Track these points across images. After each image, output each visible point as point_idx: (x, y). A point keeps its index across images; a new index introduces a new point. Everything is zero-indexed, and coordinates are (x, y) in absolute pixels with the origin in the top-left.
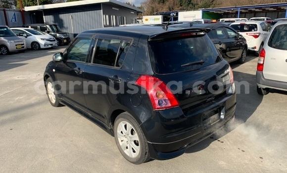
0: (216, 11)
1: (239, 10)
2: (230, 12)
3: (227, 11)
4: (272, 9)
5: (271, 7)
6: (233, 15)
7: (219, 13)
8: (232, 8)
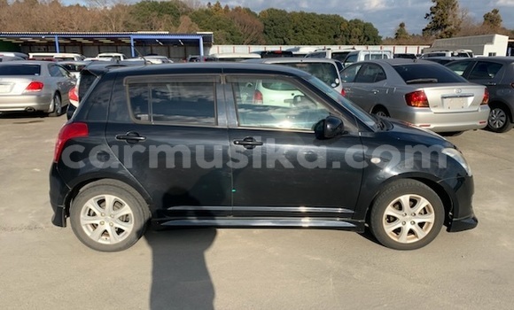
0: (8, 38)
1: (56, 40)
5: (108, 39)
8: (43, 35)
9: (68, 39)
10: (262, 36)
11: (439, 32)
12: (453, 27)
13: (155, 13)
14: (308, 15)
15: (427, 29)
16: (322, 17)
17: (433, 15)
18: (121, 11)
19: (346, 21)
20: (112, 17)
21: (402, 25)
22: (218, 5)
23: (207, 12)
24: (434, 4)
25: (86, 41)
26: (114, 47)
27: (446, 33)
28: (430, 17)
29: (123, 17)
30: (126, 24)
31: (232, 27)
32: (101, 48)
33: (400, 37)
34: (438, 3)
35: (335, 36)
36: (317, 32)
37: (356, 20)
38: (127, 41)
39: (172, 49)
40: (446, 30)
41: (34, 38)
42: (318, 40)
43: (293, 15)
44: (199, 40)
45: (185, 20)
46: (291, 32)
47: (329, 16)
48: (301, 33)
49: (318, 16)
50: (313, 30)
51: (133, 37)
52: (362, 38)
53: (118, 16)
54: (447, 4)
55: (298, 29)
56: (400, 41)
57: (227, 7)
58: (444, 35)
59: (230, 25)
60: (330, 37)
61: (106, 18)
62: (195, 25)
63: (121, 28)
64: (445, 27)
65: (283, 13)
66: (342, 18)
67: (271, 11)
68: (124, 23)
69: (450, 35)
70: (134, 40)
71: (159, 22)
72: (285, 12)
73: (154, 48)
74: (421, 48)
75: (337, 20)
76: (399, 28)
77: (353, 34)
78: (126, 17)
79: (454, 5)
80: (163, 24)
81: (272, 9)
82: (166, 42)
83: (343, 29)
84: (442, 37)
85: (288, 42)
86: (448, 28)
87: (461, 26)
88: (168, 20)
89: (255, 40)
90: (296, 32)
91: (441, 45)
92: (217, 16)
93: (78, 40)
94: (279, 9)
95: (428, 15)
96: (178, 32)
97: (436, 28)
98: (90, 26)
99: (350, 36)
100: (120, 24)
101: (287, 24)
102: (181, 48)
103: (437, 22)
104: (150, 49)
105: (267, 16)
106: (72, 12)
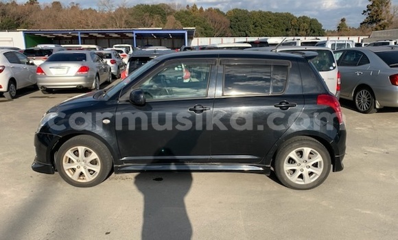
0: (45, 34)
1: (79, 35)
2: (65, 36)
3: (60, 35)
4: (116, 35)
5: (116, 33)
6: (68, 41)
7: (48, 36)
8: (69, 31)
9: (87, 34)
10: (229, 30)
11: (374, 25)
12: (386, 21)
13: (148, 14)
14: (265, 13)
15: (364, 23)
16: (276, 15)
17: (369, 12)
18: (123, 13)
19: (296, 17)
20: (117, 18)
21: (343, 20)
22: (195, 6)
23: (186, 12)
24: (370, 3)
25: (100, 36)
26: (120, 40)
27: (380, 26)
28: (367, 13)
29: (125, 17)
30: (127, 23)
31: (206, 23)
32: (111, 41)
33: (342, 29)
34: (374, 2)
35: (287, 30)
36: (272, 26)
37: (304, 17)
38: (130, 35)
39: (163, 41)
40: (380, 24)
41: (63, 34)
42: (273, 33)
43: (254, 13)
44: (184, 34)
45: (171, 18)
46: (252, 26)
47: (282, 14)
48: (260, 28)
49: (273, 14)
50: (269, 25)
51: (135, 32)
52: (309, 31)
53: (122, 16)
54: (381, 3)
55: (257, 24)
56: (342, 33)
57: (201, 8)
58: (379, 28)
59: (204, 22)
60: (283, 30)
61: (112, 18)
62: (178, 23)
63: (124, 26)
64: (380, 21)
65: (245, 12)
66: (292, 15)
67: (235, 11)
68: (126, 21)
69: (383, 27)
70: (136, 34)
71: (150, 21)
72: (247, 11)
73: (149, 41)
74: (361, 38)
75: (288, 17)
76: (340, 22)
77: (302, 28)
78: (127, 17)
79: (387, 3)
80: (154, 22)
81: (237, 9)
82: (158, 36)
83: (293, 23)
84: (376, 29)
85: (249, 34)
86: (382, 22)
87: (393, 20)
88: (158, 19)
89: (223, 33)
90: (256, 26)
91: (378, 35)
92: (193, 15)
93: (94, 35)
94: (242, 9)
95: (365, 12)
96: (166, 28)
97: (372, 22)
98: (100, 24)
99: (299, 29)
100: (123, 22)
101: (248, 20)
102: (170, 40)
103: (372, 17)
104: (146, 41)
105: (233, 15)
106: (88, 14)
